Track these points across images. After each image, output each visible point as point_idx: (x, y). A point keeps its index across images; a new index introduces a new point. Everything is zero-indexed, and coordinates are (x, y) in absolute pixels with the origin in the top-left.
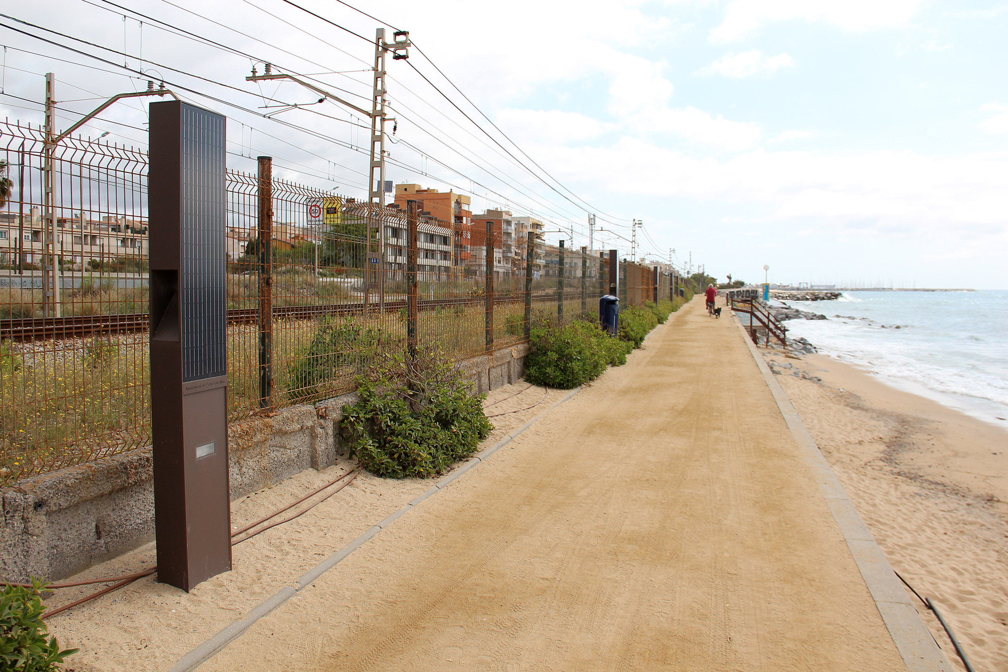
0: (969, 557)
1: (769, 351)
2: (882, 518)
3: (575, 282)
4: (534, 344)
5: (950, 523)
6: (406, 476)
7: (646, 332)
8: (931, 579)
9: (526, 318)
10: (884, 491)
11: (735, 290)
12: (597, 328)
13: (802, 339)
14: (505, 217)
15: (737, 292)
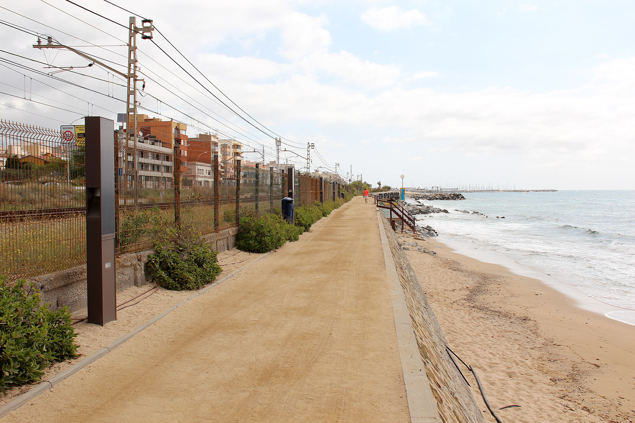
0: (502, 348)
1: (403, 235)
2: (456, 330)
3: (266, 188)
4: (242, 227)
5: (497, 332)
6: (182, 289)
7: (313, 222)
8: (476, 358)
9: (237, 212)
10: (461, 316)
11: (383, 193)
12: (280, 218)
13: (428, 227)
14: (213, 139)
15: (384, 194)
